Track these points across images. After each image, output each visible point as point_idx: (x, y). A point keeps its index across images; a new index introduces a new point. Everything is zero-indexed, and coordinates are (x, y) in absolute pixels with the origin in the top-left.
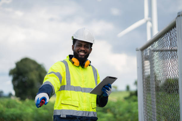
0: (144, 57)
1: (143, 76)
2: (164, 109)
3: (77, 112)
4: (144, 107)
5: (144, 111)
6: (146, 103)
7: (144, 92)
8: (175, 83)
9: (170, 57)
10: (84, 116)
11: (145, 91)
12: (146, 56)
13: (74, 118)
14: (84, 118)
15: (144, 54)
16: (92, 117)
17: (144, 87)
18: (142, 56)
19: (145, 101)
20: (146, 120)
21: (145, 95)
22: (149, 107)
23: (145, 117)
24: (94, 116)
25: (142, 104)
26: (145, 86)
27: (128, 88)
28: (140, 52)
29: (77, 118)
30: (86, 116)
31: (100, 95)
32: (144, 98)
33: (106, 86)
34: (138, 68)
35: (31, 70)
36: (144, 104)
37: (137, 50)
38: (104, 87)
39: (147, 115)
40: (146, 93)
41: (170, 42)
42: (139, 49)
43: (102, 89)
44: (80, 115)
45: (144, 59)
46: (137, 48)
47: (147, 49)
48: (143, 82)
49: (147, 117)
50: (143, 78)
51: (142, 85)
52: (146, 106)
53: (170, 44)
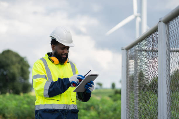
0: (129, 56)
1: (127, 74)
2: (144, 107)
3: (59, 106)
4: (126, 105)
5: (127, 109)
6: (128, 101)
7: (127, 91)
8: (155, 83)
9: (152, 59)
10: (65, 109)
11: (128, 89)
12: (131, 55)
13: (55, 111)
14: (65, 111)
15: (129, 53)
16: (72, 110)
17: (127, 86)
18: (127, 56)
19: (128, 99)
20: (128, 117)
21: (128, 93)
22: (131, 104)
23: (128, 114)
24: (74, 109)
25: (125, 102)
26: (128, 84)
27: (113, 86)
28: (125, 51)
29: (58, 112)
30: (67, 109)
31: (83, 92)
32: (127, 96)
33: (88, 84)
34: (123, 66)
35: (13, 63)
36: (127, 102)
37: (123, 49)
38: (87, 84)
39: (129, 113)
40: (129, 92)
41: (152, 44)
42: (124, 48)
43: (85, 86)
44: (62, 108)
45: (129, 59)
46: (122, 48)
47: (131, 49)
48: (127, 80)
49: (129, 115)
50: (127, 77)
51: (126, 83)
52: (128, 104)
53: (152, 47)
